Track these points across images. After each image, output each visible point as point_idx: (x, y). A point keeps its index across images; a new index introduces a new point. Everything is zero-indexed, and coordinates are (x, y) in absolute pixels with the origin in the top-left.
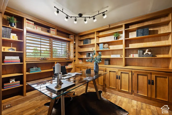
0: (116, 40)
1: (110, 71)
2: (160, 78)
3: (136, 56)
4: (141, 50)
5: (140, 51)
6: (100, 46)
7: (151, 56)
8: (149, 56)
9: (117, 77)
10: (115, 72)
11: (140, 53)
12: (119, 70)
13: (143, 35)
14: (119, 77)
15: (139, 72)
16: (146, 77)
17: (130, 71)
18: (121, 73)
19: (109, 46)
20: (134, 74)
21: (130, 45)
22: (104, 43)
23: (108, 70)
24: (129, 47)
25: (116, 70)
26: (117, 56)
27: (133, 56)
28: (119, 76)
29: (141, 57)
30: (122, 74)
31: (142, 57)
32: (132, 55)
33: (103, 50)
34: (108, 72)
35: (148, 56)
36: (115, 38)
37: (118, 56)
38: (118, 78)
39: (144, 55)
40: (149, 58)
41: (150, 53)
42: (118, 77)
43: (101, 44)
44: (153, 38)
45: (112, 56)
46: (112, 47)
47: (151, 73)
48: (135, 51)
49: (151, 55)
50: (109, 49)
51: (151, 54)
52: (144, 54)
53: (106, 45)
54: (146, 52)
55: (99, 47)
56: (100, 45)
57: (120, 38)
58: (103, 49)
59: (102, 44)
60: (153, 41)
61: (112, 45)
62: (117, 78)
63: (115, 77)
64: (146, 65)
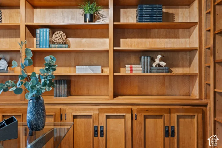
0: (89, 22)
1: (75, 117)
2: (184, 118)
3: (138, 70)
4: (148, 56)
5: (146, 57)
6: (38, 35)
7: (165, 70)
8: (163, 70)
9: (96, 131)
10: (89, 116)
11: (146, 63)
12: (101, 111)
13: (152, 20)
14: (102, 131)
15: (147, 110)
16: (160, 121)
17: (127, 111)
18: (108, 117)
19: (67, 37)
20: (136, 117)
21: (121, 40)
22: (53, 28)
23: (70, 111)
24: (119, 46)
25: (93, 111)
26: (93, 70)
27: (131, 70)
28: (102, 127)
29: (147, 72)
30: (108, 120)
31: (150, 72)
32: (128, 67)
33: (48, 49)
34: (70, 118)
35: (160, 71)
36: (88, 16)
37: (96, 70)
38: (99, 132)
39: (153, 68)
40: (160, 76)
41: (163, 64)
42: (99, 129)
43: (42, 30)
44: (167, 30)
45: (80, 70)
46: (75, 44)
47: (170, 109)
48: (133, 58)
49: (166, 68)
50: (69, 47)
51: (165, 66)
52: (154, 65)
53: (59, 35)
54: (157, 61)
55: (35, 39)
56: (38, 31)
57: (98, 19)
58: (49, 47)
59: (48, 30)
60: (166, 37)
61: (76, 36)
62: (96, 133)
63: (91, 133)
64: (154, 91)
